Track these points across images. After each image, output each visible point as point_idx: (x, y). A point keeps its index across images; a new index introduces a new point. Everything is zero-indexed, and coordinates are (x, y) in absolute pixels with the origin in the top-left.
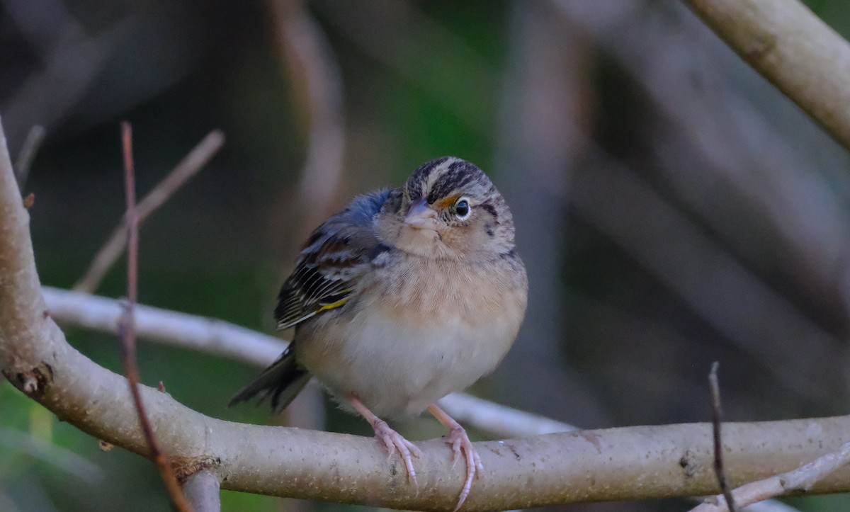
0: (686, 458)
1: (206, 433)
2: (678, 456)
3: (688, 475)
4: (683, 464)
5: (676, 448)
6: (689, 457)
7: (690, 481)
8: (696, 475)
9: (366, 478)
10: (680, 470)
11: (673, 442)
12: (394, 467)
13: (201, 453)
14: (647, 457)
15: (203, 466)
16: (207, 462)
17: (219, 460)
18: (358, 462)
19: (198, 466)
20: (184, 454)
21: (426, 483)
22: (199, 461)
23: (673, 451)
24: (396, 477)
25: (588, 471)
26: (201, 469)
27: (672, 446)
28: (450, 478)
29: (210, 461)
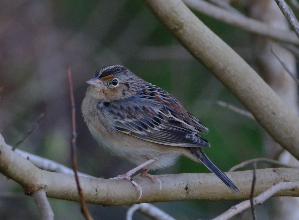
0: (188, 187)
1: (42, 175)
2: (185, 186)
3: (188, 193)
4: (186, 188)
5: (184, 183)
6: (189, 186)
7: (188, 195)
8: (190, 193)
9: (88, 193)
10: (185, 191)
11: (183, 181)
12: (97, 189)
13: (40, 183)
14: (175, 186)
15: (41, 188)
16: (42, 187)
17: (46, 186)
18: (85, 187)
19: (39, 188)
20: (34, 183)
21: (106, 195)
22: (39, 186)
23: (183, 184)
24: (97, 192)
25: (156, 191)
26: (40, 189)
27: (183, 182)
28: (113, 193)
29: (43, 186)
